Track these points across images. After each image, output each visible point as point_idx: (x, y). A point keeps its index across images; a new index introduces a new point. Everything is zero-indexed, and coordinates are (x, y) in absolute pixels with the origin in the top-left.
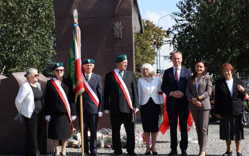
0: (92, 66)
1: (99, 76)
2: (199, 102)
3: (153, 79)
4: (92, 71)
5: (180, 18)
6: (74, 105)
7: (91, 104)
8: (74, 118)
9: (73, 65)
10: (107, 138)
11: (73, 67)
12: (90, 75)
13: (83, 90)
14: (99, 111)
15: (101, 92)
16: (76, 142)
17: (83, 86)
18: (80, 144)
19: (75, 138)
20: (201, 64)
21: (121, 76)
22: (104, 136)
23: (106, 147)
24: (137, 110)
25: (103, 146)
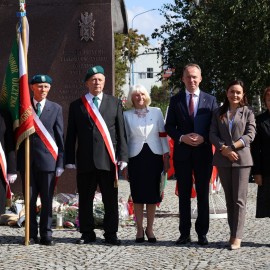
0: (47, 88)
1: (58, 106)
2: (233, 153)
3: (148, 111)
4: (47, 97)
5: (173, 14)
6: (14, 155)
7: (43, 154)
8: (14, 177)
9: (15, 85)
10: (67, 210)
11: (16, 88)
12: (43, 103)
13: (32, 130)
14: (57, 166)
15: (61, 133)
16: (14, 217)
17: (32, 123)
18: (22, 220)
19: (13, 210)
20: (239, 88)
21: (97, 105)
22: (63, 208)
23: (66, 226)
24: (125, 165)
25: (61, 224)
